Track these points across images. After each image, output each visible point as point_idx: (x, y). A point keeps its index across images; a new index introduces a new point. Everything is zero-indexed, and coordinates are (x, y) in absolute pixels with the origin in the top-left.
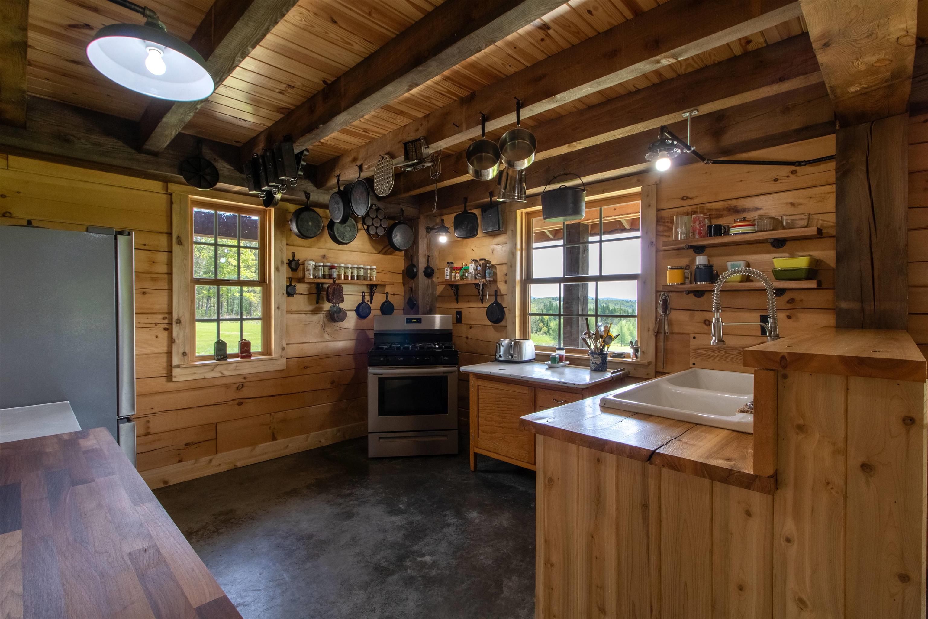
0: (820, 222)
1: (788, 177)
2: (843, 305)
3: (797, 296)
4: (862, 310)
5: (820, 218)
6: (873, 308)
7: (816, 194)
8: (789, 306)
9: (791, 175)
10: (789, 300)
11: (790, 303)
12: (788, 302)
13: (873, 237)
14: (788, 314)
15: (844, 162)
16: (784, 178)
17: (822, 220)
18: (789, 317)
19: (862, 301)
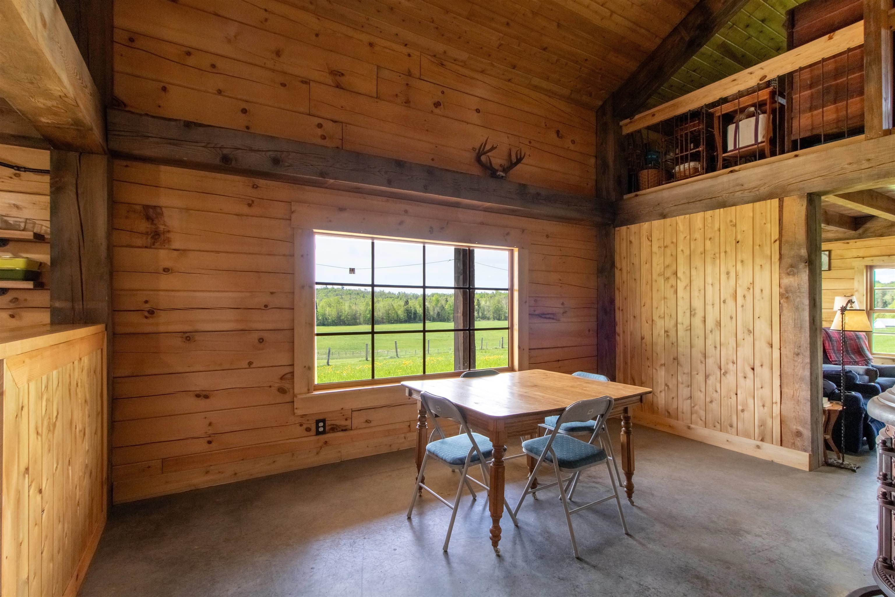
0: (44, 228)
1: (11, 178)
2: (57, 304)
3: (21, 296)
4: (73, 308)
5: (44, 224)
6: (81, 307)
7: (39, 202)
8: (12, 305)
9: (14, 177)
10: (12, 300)
11: (14, 302)
12: (11, 301)
13: (82, 248)
14: (11, 313)
15: (57, 179)
16: (6, 177)
17: (45, 226)
18: (12, 316)
19: (73, 300)
